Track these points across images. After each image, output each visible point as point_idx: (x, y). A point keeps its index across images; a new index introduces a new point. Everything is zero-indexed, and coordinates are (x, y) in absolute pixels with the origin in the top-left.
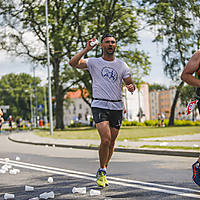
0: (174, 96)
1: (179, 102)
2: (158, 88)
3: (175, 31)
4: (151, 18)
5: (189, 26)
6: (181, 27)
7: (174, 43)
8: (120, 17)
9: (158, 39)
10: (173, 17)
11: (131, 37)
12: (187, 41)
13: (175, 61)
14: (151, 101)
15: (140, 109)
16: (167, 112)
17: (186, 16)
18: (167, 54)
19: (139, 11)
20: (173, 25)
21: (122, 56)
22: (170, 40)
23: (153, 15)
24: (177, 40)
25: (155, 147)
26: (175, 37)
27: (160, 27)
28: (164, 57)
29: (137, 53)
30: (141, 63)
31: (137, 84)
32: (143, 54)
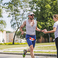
0: (14, 35)
1: (16, 37)
2: (9, 32)
5: (19, 12)
6: (17, 12)
7: (14, 17)
9: (9, 16)
10: (14, 9)
13: (15, 24)
14: (7, 36)
15: (3, 39)
16: (12, 40)
17: (18, 9)
18: (12, 21)
19: (3, 7)
20: (14, 12)
24: (15, 16)
25: (8, 52)
26: (14, 15)
27: (10, 12)
28: (11, 22)
29: (2, 21)
30: (3, 24)
31: (2, 31)
32: (4, 21)
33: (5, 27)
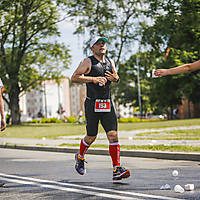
3: (97, 22)
4: (72, 9)
5: (112, 17)
6: (104, 19)
8: (38, 7)
9: (79, 31)
10: (95, 7)
11: (51, 28)
12: (110, 34)
14: (71, 97)
15: (60, 105)
17: (109, 7)
19: (59, 1)
20: (95, 16)
21: (41, 49)
22: (92, 32)
23: (74, 6)
24: (99, 32)
25: (75, 145)
26: (97, 29)
27: (82, 18)
28: (85, 50)
29: (57, 46)
30: (61, 56)
31: (57, 78)
32: (63, 47)
33: (66, 67)
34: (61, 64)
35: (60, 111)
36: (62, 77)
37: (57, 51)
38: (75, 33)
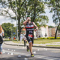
0: (56, 30)
2: (51, 27)
6: (58, 8)
7: (56, 13)
8: (39, 5)
11: (43, 11)
13: (57, 19)
14: (49, 31)
15: (46, 34)
16: (54, 35)
18: (54, 16)
21: (40, 17)
23: (49, 4)
26: (56, 11)
27: (52, 8)
29: (45, 16)
30: (46, 19)
31: (45, 26)
34: (46, 22)
35: (46, 36)
36: (46, 25)
37: (44, 18)
38: (50, 12)
